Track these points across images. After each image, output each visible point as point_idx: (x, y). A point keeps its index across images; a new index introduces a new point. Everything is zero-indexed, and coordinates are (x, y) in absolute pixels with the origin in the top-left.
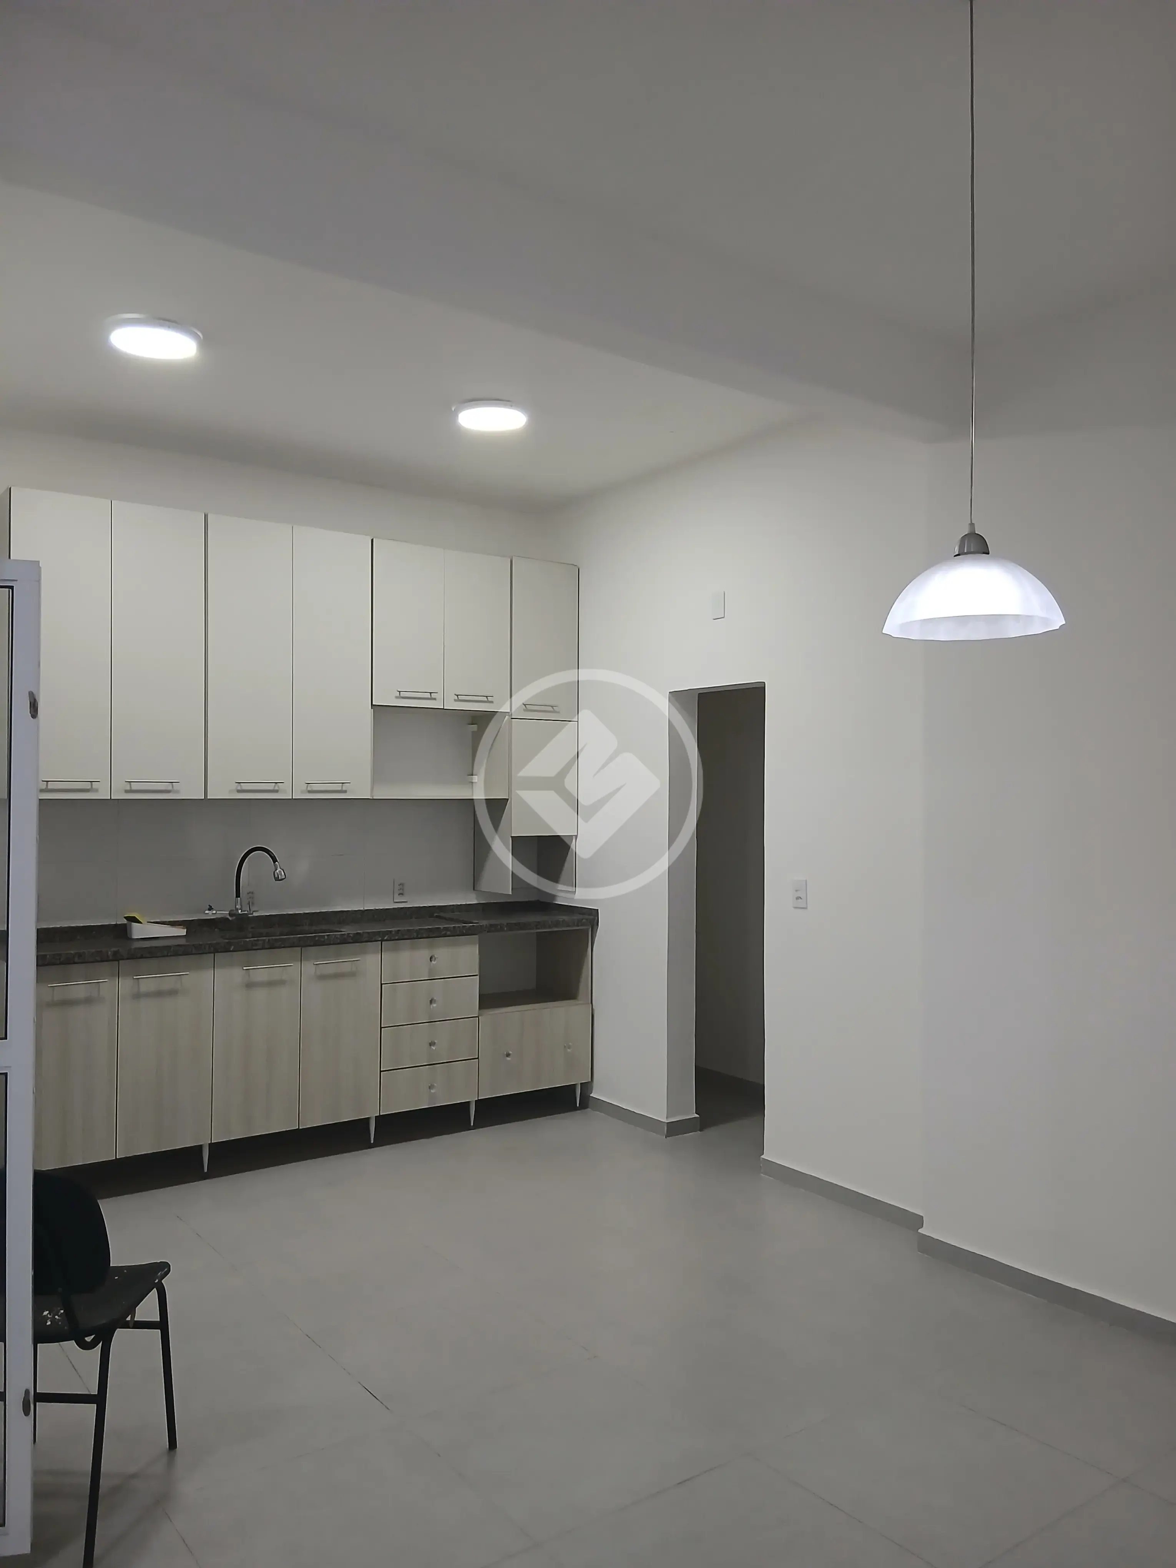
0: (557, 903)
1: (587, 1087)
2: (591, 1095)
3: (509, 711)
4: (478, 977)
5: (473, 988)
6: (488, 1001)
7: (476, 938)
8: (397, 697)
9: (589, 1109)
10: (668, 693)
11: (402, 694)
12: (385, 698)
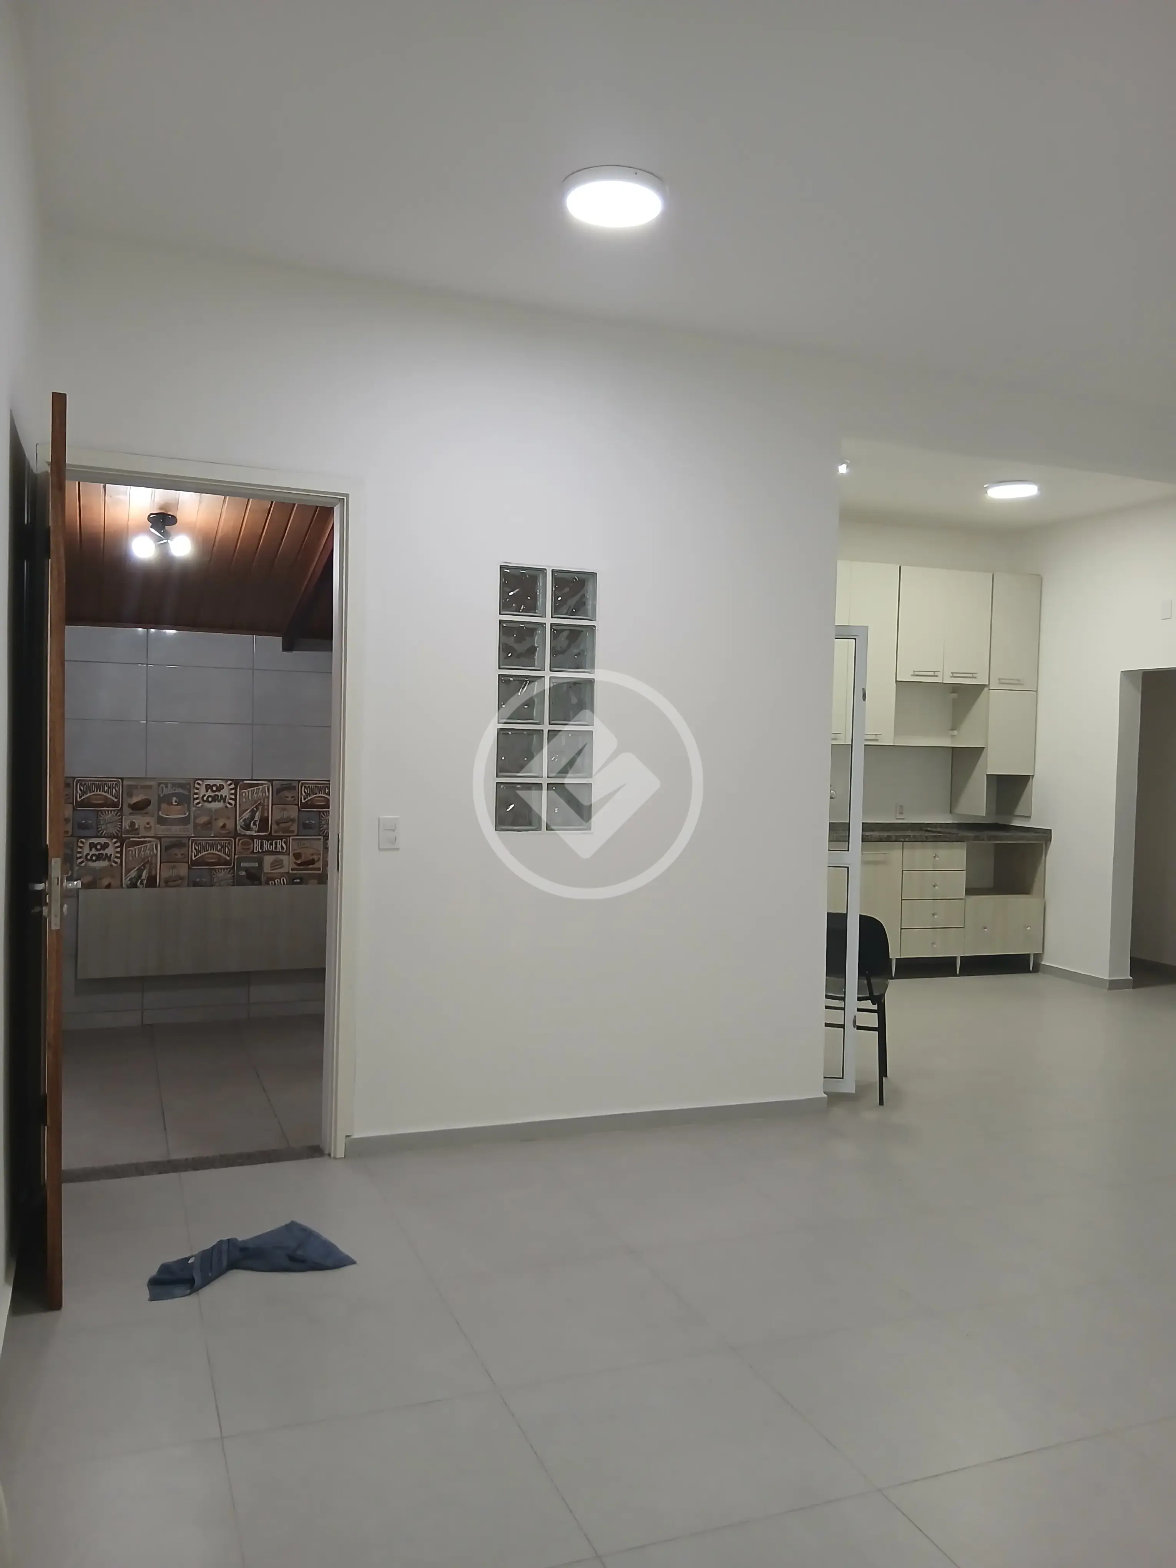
0: (1013, 825)
1: (1038, 957)
2: (1043, 963)
3: (987, 684)
4: (965, 872)
5: (960, 880)
6: (970, 891)
7: (965, 844)
8: (912, 675)
9: (1039, 973)
10: (1120, 673)
11: (916, 673)
12: (904, 677)
